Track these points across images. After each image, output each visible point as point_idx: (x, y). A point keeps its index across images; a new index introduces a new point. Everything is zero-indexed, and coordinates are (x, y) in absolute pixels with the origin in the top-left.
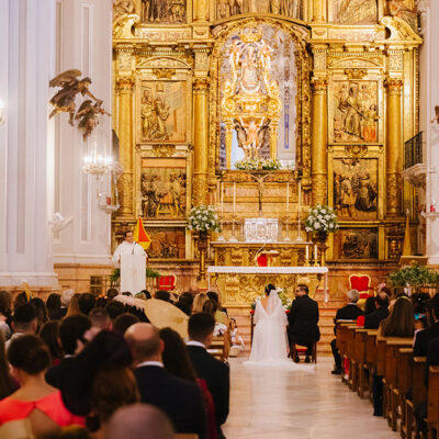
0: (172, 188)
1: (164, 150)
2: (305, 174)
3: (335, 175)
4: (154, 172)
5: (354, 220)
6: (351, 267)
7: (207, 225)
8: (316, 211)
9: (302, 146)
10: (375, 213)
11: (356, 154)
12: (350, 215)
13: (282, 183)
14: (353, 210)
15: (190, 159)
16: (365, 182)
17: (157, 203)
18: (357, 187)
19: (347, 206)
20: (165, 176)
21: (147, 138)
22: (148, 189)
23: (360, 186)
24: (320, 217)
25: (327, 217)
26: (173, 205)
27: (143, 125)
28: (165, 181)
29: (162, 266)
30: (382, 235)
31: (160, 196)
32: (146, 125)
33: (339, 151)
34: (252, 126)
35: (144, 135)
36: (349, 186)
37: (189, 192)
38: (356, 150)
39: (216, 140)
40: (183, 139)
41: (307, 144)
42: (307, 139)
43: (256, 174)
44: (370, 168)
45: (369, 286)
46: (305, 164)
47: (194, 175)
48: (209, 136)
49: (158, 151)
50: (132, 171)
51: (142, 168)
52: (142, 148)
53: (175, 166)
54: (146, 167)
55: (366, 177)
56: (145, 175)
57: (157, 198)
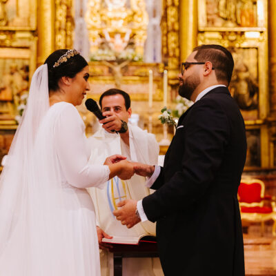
0: (12, 83)
1: (2, 37)
10: (256, 112)
13: (144, 78)
16: (243, 75)
20: (4, 68)
23: (238, 80)
26: (12, 102)
28: (4, 74)
33: (212, 40)
38: (232, 37)
39: (66, 26)
40: (27, 24)
41: (174, 30)
42: (173, 24)
43: (111, 62)
44: (249, 59)
45: (262, 195)
46: (171, 54)
47: (38, 65)
48: (55, 20)
53: (18, 56)
55: (244, 69)
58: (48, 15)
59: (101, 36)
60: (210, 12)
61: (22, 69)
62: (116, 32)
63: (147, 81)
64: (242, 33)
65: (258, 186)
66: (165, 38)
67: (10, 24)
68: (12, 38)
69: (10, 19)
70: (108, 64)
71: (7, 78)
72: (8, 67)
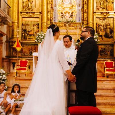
0: (33, 29)
1: (31, 14)
2: (85, 23)
3: (96, 24)
4: (27, 23)
5: (104, 41)
6: (103, 60)
9: (84, 13)
10: (112, 39)
11: (105, 16)
14: (104, 38)
15: (41, 18)
16: (108, 27)
17: (28, 34)
18: (105, 29)
19: (101, 36)
20: (31, 24)
21: (24, 10)
22: (24, 29)
23: (107, 28)
26: (34, 35)
27: (23, 5)
28: (31, 26)
29: (29, 59)
31: (29, 32)
32: (24, 5)
33: (98, 15)
34: (67, 15)
35: (23, 9)
36: (102, 28)
37: (40, 30)
38: (105, 14)
39: (51, 11)
40: (38, 10)
41: (86, 12)
42: (86, 10)
43: (65, 22)
44: (110, 21)
45: (113, 66)
46: (85, 20)
47: (42, 23)
48: (48, 9)
49: (28, 14)
50: (18, 22)
51: (22, 21)
52: (22, 13)
53: (35, 20)
54: (24, 21)
55: (109, 25)
56: (23, 24)
57: (28, 33)
58: (45, 7)
59: (62, 13)
60: (98, 6)
61: (37, 25)
62: (67, 12)
63: (77, 28)
64: (108, 13)
65: (112, 63)
66: (83, 15)
67: (33, 10)
68: (33, 14)
69: (33, 8)
70: (64, 23)
71: (32, 27)
72: (32, 24)
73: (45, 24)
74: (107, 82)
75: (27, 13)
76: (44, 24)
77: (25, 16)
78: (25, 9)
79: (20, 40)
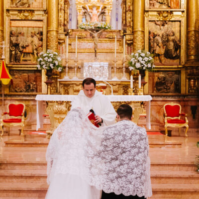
0: (32, 42)
1: (26, 14)
2: (128, 32)
3: (150, 33)
4: (19, 30)
5: (164, 65)
7: (51, 65)
8: (137, 55)
9: (126, 11)
11: (165, 17)
12: (161, 61)
13: (111, 39)
14: (163, 58)
15: (45, 21)
16: (171, 38)
17: (21, 52)
18: (166, 42)
19: (158, 55)
20: (28, 33)
21: (14, 5)
22: (14, 42)
23: (168, 41)
24: (140, 59)
25: (146, 59)
26: (33, 54)
28: (28, 37)
29: (25, 98)
30: (183, 76)
31: (23, 47)
34: (95, 11)
35: (12, 4)
36: (160, 41)
38: (165, 15)
39: (65, 7)
40: (41, 7)
41: (130, 10)
42: (129, 7)
43: (92, 30)
44: (175, 28)
45: (180, 113)
46: (128, 24)
47: (48, 32)
48: (58, 4)
49: (22, 14)
50: (3, 28)
51: (10, 27)
52: (11, 12)
53: (35, 26)
54: (14, 27)
55: (172, 34)
56: (13, 32)
57: (21, 49)
58: (54, 1)
59: (84, 8)
61: (38, 34)
62: (94, 6)
63: (114, 41)
64: (171, 12)
65: (178, 107)
66: (124, 15)
67: (31, 7)
68: (32, 14)
70: (90, 32)
72: (30, 32)
73: (54, 33)
74: (167, 147)
75: (20, 11)
76: (52, 33)
77: (15, 17)
78: (16, 4)
79: (7, 63)
